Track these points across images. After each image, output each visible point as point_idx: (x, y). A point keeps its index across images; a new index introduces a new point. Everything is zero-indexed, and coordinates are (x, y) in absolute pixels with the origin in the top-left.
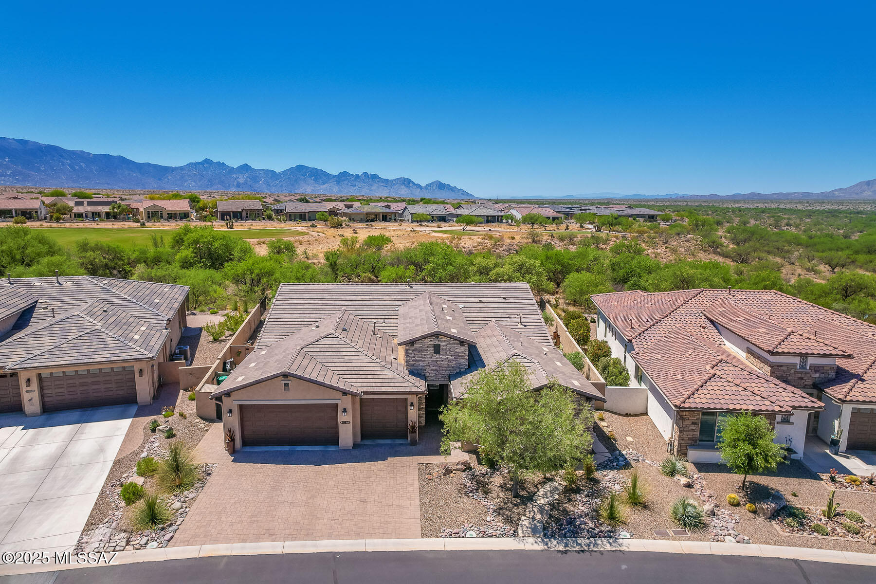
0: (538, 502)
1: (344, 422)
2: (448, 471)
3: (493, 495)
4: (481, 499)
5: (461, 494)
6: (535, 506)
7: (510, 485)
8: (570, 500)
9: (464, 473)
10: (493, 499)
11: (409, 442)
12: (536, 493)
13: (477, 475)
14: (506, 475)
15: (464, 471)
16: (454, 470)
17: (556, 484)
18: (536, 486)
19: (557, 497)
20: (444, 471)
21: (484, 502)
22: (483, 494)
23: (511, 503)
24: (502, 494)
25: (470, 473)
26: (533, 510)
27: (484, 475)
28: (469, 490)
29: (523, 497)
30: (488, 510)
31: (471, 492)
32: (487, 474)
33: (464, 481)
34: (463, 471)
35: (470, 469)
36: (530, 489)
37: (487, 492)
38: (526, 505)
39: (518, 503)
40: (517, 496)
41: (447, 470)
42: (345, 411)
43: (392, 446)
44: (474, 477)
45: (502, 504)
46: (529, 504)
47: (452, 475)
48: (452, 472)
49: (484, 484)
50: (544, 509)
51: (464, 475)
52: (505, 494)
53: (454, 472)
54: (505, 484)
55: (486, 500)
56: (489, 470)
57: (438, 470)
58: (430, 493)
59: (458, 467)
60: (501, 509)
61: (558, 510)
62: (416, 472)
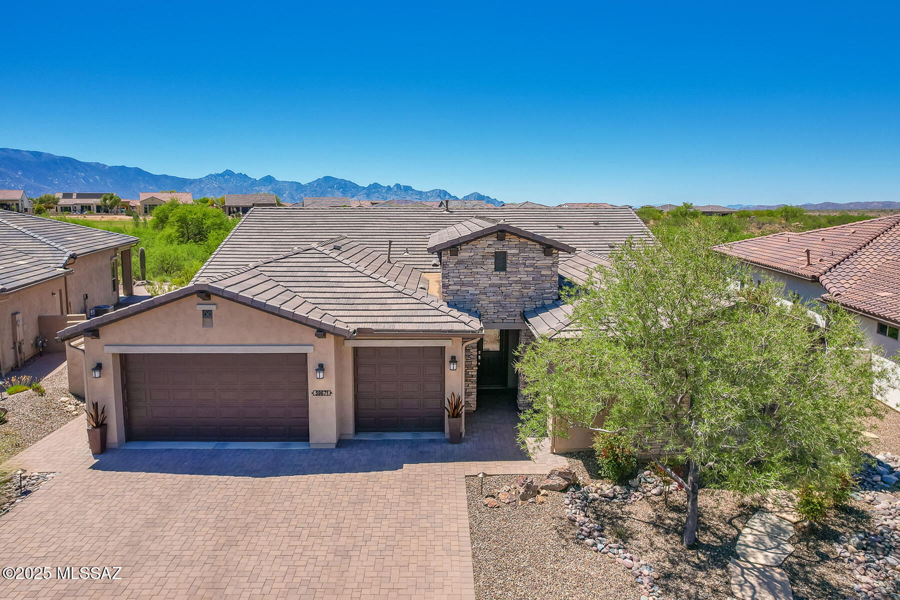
0: (752, 560)
1: (320, 393)
2: (531, 490)
3: (641, 543)
4: (615, 551)
5: (567, 540)
6: (748, 569)
7: (672, 519)
8: (824, 557)
9: (565, 495)
10: (642, 552)
11: (447, 436)
12: (736, 539)
13: (594, 500)
14: (655, 499)
15: (565, 490)
16: (542, 488)
17: (774, 518)
18: (730, 522)
19: (790, 548)
20: (522, 490)
21: (623, 558)
22: (616, 542)
23: (688, 562)
24: (659, 541)
25: (578, 494)
26: (746, 581)
27: (609, 499)
28: (582, 530)
29: (708, 547)
30: (639, 580)
31: (590, 535)
32: (615, 497)
33: (567, 510)
34: (561, 491)
35: (578, 487)
36: (718, 529)
37: (624, 537)
38: (724, 566)
39: (703, 562)
40: (695, 545)
41: (528, 487)
42: (321, 368)
43: (413, 444)
44: (587, 503)
45: (667, 564)
46: (730, 565)
47: (540, 498)
48: (539, 493)
49: (614, 519)
50: (772, 578)
51: (566, 498)
52: (667, 540)
53: (543, 492)
54: (659, 517)
55: (628, 555)
56: (618, 488)
57: (509, 487)
58: (494, 538)
59: (550, 482)
60: (668, 576)
61: (807, 581)
62: (463, 493)
